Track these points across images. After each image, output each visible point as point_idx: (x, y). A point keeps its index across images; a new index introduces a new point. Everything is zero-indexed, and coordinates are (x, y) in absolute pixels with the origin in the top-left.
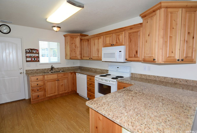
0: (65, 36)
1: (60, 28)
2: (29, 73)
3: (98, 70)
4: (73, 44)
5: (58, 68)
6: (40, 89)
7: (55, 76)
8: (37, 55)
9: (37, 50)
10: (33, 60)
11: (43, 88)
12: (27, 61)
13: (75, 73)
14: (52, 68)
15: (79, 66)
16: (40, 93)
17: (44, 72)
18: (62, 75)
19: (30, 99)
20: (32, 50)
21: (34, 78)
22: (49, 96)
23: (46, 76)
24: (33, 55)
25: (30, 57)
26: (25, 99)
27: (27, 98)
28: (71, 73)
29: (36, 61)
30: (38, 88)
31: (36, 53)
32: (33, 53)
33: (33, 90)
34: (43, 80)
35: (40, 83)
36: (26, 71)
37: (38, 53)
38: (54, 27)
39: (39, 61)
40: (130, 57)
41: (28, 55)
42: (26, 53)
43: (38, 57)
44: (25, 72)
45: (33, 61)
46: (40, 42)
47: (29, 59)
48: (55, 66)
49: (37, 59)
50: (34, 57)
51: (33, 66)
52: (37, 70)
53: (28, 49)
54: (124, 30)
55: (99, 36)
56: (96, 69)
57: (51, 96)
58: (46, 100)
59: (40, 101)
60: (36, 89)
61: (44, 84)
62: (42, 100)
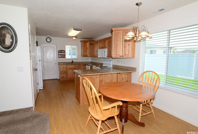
0: (81, 41)
1: (77, 37)
2: (60, 64)
3: (99, 64)
4: (85, 47)
5: (76, 62)
6: (65, 73)
7: (73, 66)
8: (64, 54)
9: (65, 51)
11: (66, 72)
12: (59, 57)
13: (85, 65)
14: (73, 62)
15: (91, 61)
16: (65, 75)
17: (67, 64)
18: (77, 66)
19: (59, 79)
20: (61, 51)
21: (62, 67)
22: (69, 77)
23: (68, 66)
24: (62, 54)
25: (60, 55)
26: (57, 79)
27: (58, 78)
28: (83, 66)
29: (64, 57)
30: (64, 72)
31: (64, 53)
32: (62, 52)
33: (61, 73)
34: (66, 68)
35: (65, 70)
36: (58, 63)
37: (65, 53)
38: (73, 37)
39: (65, 57)
40: (108, 55)
41: (60, 54)
42: (59, 52)
43: (65, 55)
45: (62, 57)
46: (66, 46)
47: (60, 56)
48: (74, 61)
49: (64, 56)
50: (62, 55)
51: (62, 60)
52: (64, 62)
54: (107, 40)
55: (97, 42)
57: (70, 78)
58: (68, 79)
59: (65, 80)
60: (62, 72)
61: (67, 70)
62: (66, 80)
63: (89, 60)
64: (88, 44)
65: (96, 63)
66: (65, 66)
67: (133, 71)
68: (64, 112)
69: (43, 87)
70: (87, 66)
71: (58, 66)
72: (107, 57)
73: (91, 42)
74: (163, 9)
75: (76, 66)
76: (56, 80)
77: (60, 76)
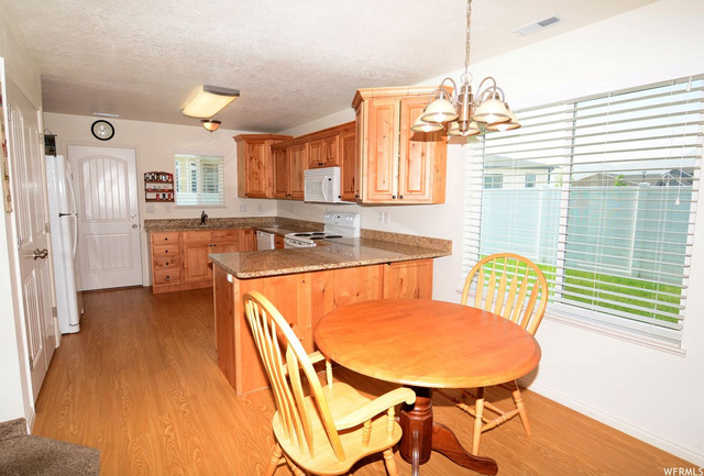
0: (237, 139)
1: (218, 122)
2: (152, 226)
3: (309, 226)
4: (254, 160)
5: (218, 219)
6: (172, 262)
7: (206, 236)
8: (169, 187)
9: (170, 175)
10: (161, 197)
11: (177, 261)
12: (147, 200)
13: (255, 231)
14: (204, 218)
15: (275, 215)
16: (173, 272)
17: (183, 225)
18: (224, 233)
19: (151, 287)
20: (158, 174)
21: (159, 237)
22: (190, 279)
23: (185, 234)
24: (162, 186)
25: (154, 190)
26: (140, 287)
27: (147, 284)
28: (247, 232)
29: (167, 200)
30: (169, 260)
31: (167, 182)
32: (161, 181)
33: (156, 264)
34: (178, 243)
35: (173, 249)
36: (146, 221)
37: (172, 182)
38: (206, 121)
39: (173, 200)
40: (345, 192)
41: (150, 186)
42: (146, 181)
43: (172, 191)
44: (143, 225)
45: (161, 200)
46: (177, 155)
47: (152, 196)
48: (211, 215)
49: (168, 197)
50: (163, 191)
51: (161, 211)
52: (170, 221)
53: (150, 174)
54: (338, 133)
55: (300, 142)
56: (307, 222)
57: (197, 282)
58: (187, 288)
59: (172, 290)
60: (163, 261)
61: (181, 252)
62: (177, 289)
63: (271, 209)
64: (264, 150)
65: (296, 221)
66: (172, 236)
67: (438, 254)
68: (166, 432)
69: (81, 323)
70: (262, 234)
71: (145, 235)
72: (339, 201)
73: (277, 142)
74: (553, 20)
75: (219, 234)
76: (137, 291)
77: (153, 275)
